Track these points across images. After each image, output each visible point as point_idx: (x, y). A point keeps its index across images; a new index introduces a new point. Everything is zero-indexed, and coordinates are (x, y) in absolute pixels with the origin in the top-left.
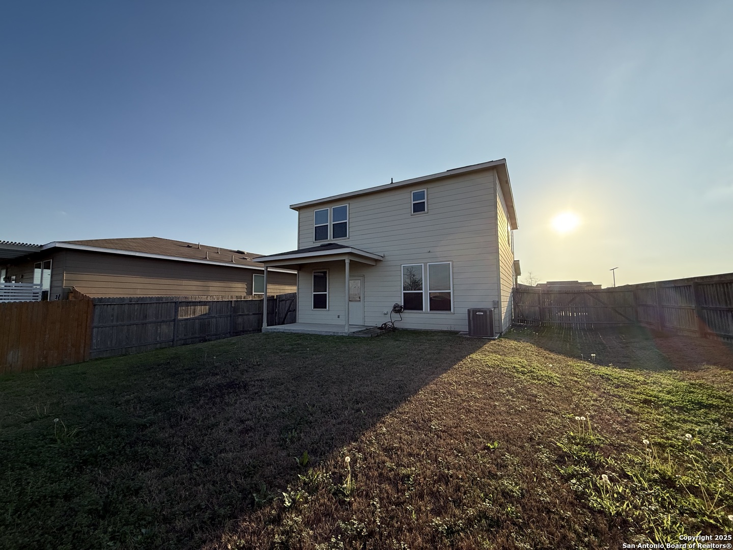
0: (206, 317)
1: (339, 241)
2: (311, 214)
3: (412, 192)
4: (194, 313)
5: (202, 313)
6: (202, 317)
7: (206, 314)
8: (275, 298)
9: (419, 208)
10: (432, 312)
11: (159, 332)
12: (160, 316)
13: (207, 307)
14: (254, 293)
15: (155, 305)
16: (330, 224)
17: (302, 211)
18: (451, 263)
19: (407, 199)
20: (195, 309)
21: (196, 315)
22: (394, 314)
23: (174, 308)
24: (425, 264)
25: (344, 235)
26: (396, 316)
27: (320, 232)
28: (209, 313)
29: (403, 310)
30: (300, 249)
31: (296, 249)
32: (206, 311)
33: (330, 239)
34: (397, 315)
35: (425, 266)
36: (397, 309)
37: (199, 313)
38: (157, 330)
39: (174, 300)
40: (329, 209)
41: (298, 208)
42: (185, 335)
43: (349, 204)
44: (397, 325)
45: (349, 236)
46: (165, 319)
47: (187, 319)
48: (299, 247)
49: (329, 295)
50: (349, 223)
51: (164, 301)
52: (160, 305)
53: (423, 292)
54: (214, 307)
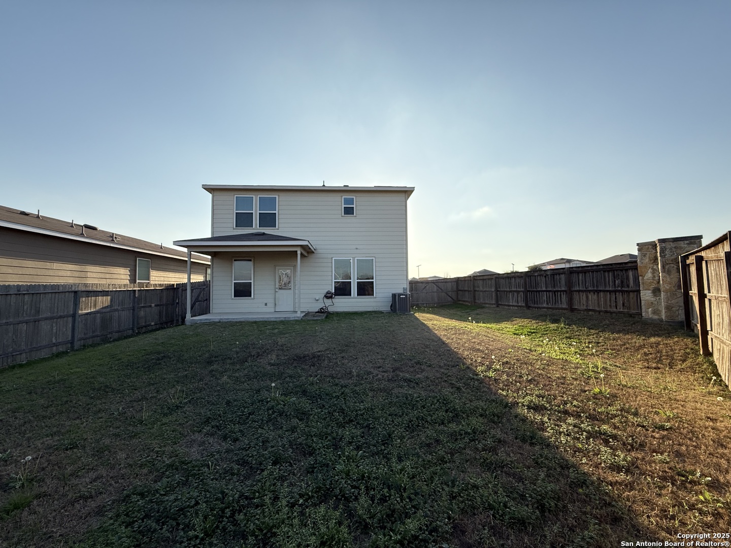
0: (108, 310)
1: (268, 231)
2: (233, 198)
3: (343, 197)
4: (95, 305)
5: (104, 306)
6: (104, 310)
7: (107, 306)
8: (175, 287)
9: (349, 211)
10: (359, 297)
11: (54, 331)
12: (56, 310)
13: (109, 297)
14: (138, 281)
15: (50, 295)
16: (256, 212)
17: (216, 193)
18: (374, 258)
19: (339, 202)
20: (96, 301)
21: (97, 308)
22: (326, 300)
23: (73, 298)
24: (354, 258)
25: (273, 224)
26: (328, 302)
27: (243, 219)
28: (111, 306)
29: (334, 296)
30: (214, 236)
31: (210, 236)
32: (108, 302)
33: (256, 228)
34: (330, 300)
35: (354, 260)
36: (329, 296)
37: (100, 306)
38: (52, 329)
39: (73, 289)
40: (254, 196)
41: (211, 189)
42: (85, 334)
43: (279, 196)
44: (331, 309)
45: (278, 227)
46: (62, 314)
47: (87, 314)
48: (213, 233)
49: (254, 284)
50: (278, 214)
51: (61, 289)
52: (57, 295)
53: (352, 281)
54: (116, 298)
